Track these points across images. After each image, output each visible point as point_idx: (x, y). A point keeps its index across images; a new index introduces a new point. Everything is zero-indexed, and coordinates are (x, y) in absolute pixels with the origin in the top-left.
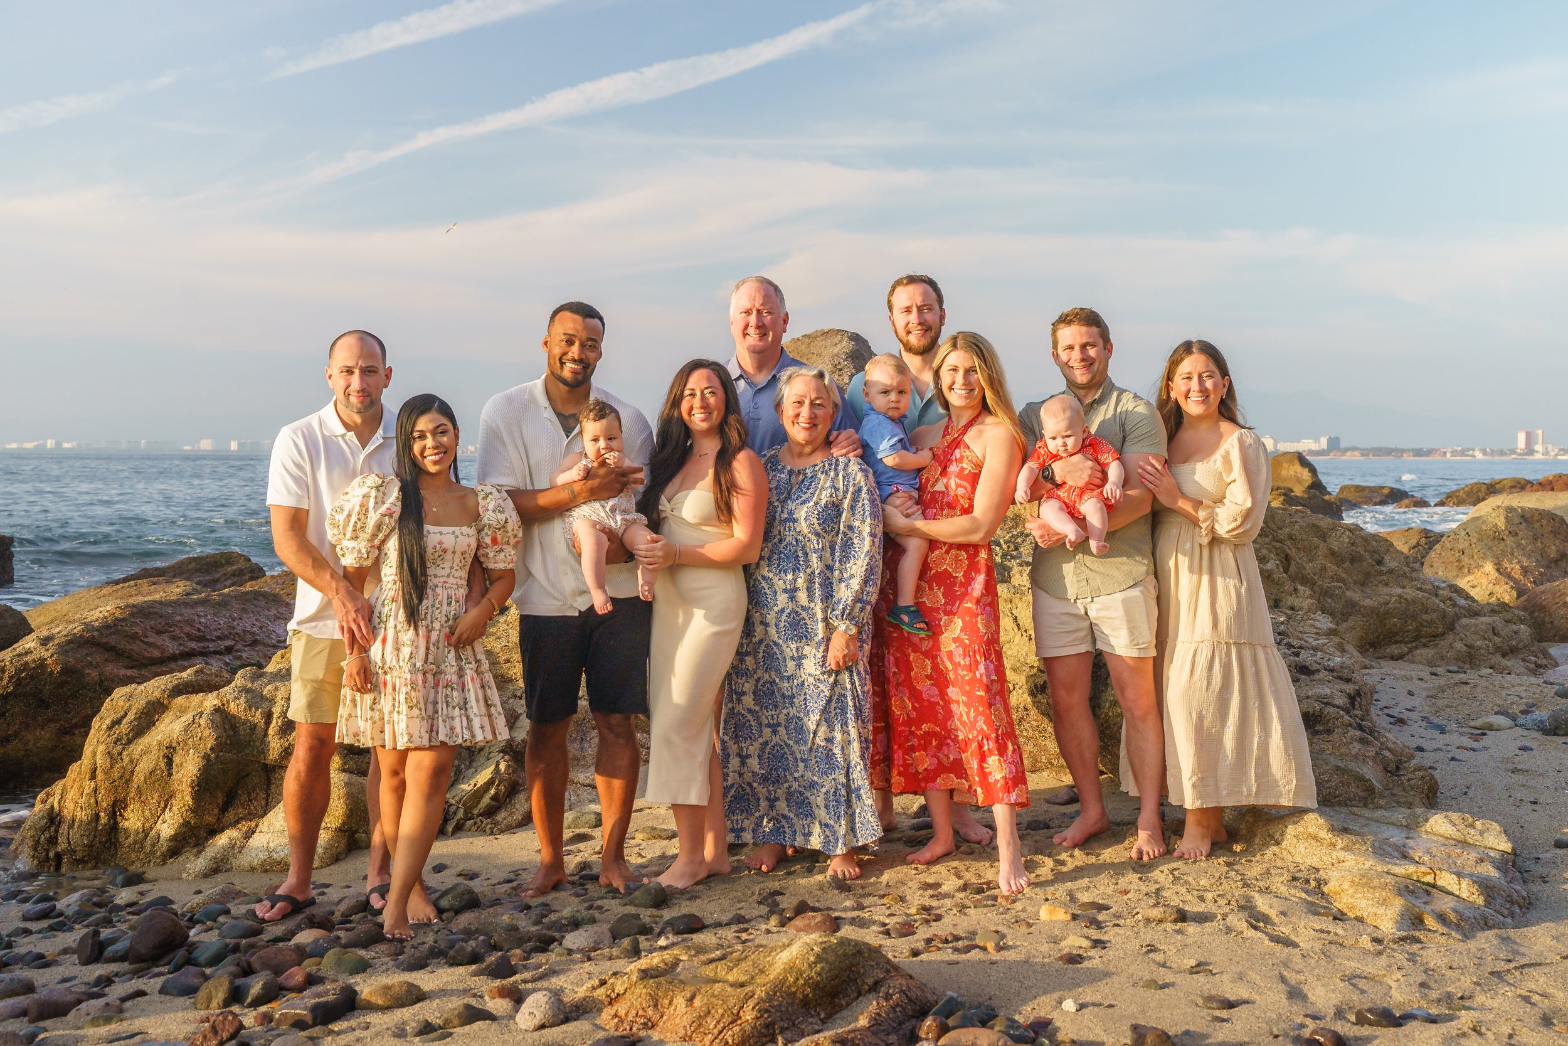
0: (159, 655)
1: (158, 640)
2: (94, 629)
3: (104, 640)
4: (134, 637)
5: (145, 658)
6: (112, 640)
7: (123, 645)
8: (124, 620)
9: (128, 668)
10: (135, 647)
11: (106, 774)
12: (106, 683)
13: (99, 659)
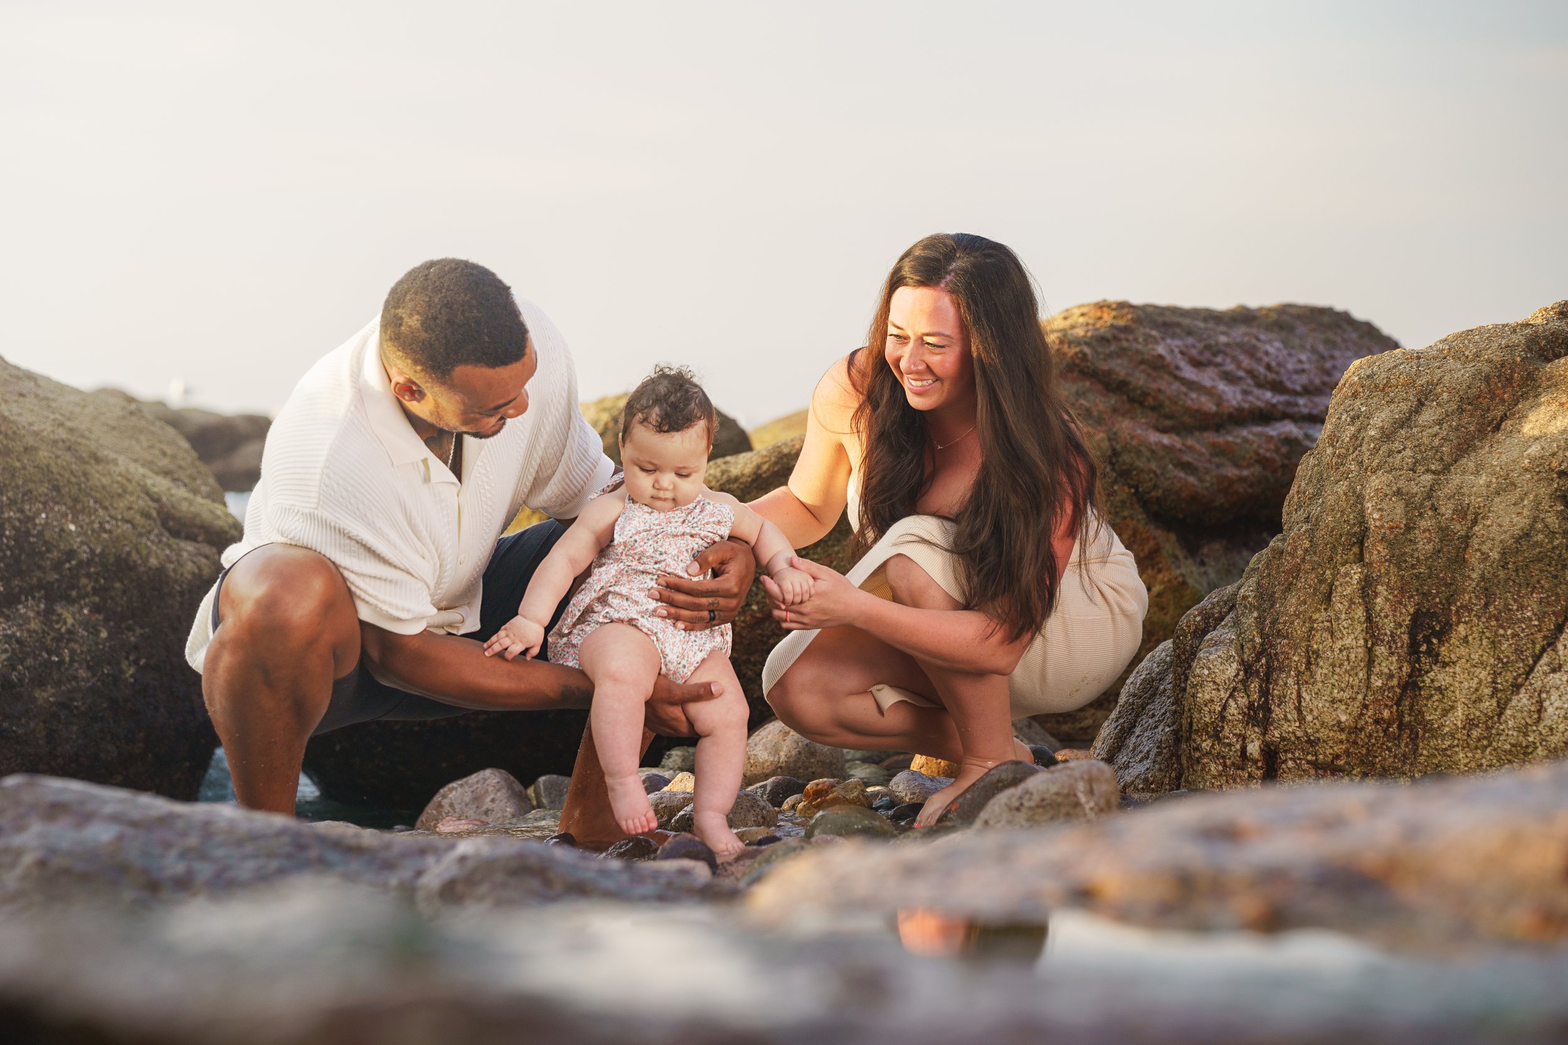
0: (1214, 408)
1: (1207, 377)
2: (1078, 342)
3: (1104, 366)
4: (1158, 365)
5: (1187, 410)
6: (1119, 367)
7: (1140, 379)
8: (1126, 329)
9: (1164, 431)
10: (1162, 384)
11: (1391, 545)
12: (1126, 458)
13: (1101, 407)
